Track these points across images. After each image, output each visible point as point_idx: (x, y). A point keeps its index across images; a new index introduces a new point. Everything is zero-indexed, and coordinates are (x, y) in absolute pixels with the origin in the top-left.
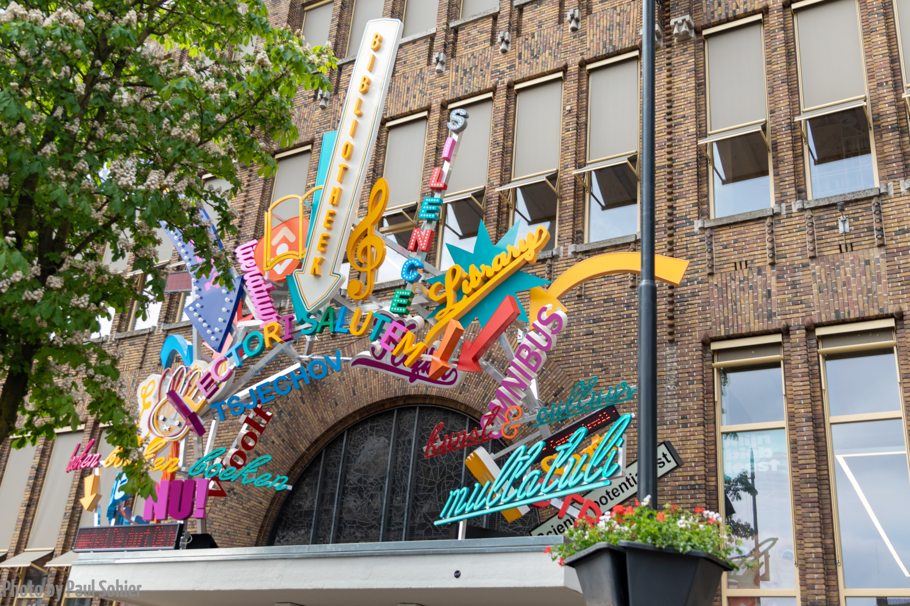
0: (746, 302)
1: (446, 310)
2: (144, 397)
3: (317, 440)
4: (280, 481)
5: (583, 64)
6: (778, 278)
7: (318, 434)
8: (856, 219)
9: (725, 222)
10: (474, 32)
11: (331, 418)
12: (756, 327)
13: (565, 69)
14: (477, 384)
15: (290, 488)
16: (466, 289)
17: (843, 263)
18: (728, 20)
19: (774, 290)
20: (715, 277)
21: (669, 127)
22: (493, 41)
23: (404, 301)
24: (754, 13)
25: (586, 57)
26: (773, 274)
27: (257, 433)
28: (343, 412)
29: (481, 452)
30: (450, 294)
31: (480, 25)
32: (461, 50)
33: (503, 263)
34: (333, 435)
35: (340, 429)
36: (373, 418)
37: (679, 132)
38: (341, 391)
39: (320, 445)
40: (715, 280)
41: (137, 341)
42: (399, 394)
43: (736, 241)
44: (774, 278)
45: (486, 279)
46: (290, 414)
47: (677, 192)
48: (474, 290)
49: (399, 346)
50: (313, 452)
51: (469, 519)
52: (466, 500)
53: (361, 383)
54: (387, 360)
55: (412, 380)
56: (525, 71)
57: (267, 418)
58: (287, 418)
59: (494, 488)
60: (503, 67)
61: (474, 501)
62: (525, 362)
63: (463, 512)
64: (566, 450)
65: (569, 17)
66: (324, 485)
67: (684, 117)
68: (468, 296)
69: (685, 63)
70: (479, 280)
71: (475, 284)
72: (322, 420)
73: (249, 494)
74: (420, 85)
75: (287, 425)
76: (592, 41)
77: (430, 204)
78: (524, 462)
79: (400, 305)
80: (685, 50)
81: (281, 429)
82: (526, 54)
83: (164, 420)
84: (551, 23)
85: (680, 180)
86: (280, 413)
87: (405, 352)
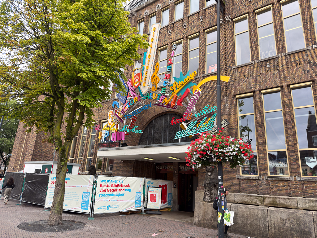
0: (244, 85)
1: (174, 92)
2: (110, 115)
3: (147, 122)
4: (140, 131)
5: (204, 30)
6: (252, 79)
7: (147, 121)
8: (271, 64)
9: (239, 66)
10: (178, 24)
11: (150, 117)
12: (247, 91)
13: (199, 32)
14: (182, 108)
15: (142, 133)
16: (178, 87)
17: (268, 75)
18: (239, 16)
19: (251, 82)
20: (237, 80)
21: (225, 44)
22: (182, 26)
23: (164, 91)
24: (246, 14)
25: (205, 28)
26: (251, 78)
27: (134, 121)
28: (153, 116)
29: (183, 123)
30: (175, 88)
31: (179, 22)
32: (175, 29)
33: (186, 80)
34: (150, 121)
35: (152, 119)
36: (159, 117)
37: (228, 45)
38: (152, 111)
39: (148, 123)
40: (237, 81)
41: (107, 103)
42: (164, 111)
43: (242, 71)
44: (251, 79)
45: (182, 84)
46: (141, 117)
47: (227, 60)
48: (180, 87)
49: (164, 101)
50: (147, 125)
51: (181, 138)
52: (180, 134)
53: (156, 109)
54: (161, 104)
55: (167, 108)
56: (190, 33)
57: (136, 118)
58: (141, 118)
59: (186, 131)
60: (185, 33)
61: (182, 134)
62: (192, 103)
63: (180, 137)
64: (202, 122)
65: (200, 19)
66: (150, 132)
67: (229, 41)
68: (179, 88)
69: (229, 28)
70: (181, 85)
71: (180, 86)
72: (148, 118)
73: (134, 134)
74: (166, 39)
75: (141, 119)
76: (206, 24)
77: (169, 68)
78: (193, 125)
79: (163, 92)
80: (229, 24)
81: (139, 120)
82: (190, 29)
83: (114, 120)
84: (196, 20)
85: (228, 57)
86: (139, 117)
87: (165, 102)
